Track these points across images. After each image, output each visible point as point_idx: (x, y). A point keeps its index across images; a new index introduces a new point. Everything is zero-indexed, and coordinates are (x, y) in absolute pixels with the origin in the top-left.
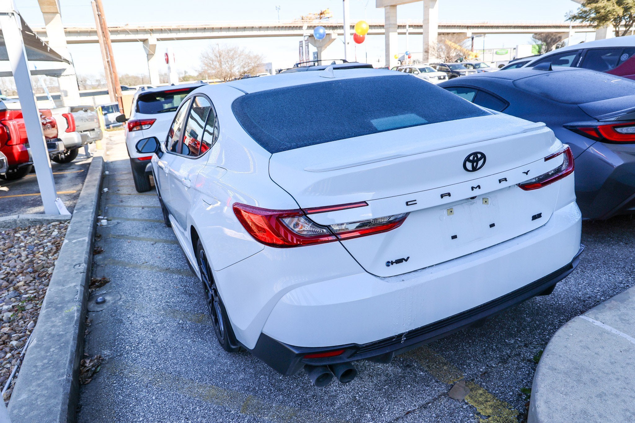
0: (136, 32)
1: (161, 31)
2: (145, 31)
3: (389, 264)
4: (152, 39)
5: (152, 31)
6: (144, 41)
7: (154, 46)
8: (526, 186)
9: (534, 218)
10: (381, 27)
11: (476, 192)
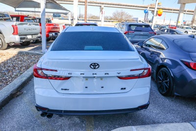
0: (98, 3)
1: (106, 4)
2: (101, 3)
3: (62, 89)
4: (103, 6)
5: (103, 4)
6: (100, 6)
7: (103, 8)
8: (120, 78)
9: (122, 89)
10: (178, 10)
11: (95, 75)
